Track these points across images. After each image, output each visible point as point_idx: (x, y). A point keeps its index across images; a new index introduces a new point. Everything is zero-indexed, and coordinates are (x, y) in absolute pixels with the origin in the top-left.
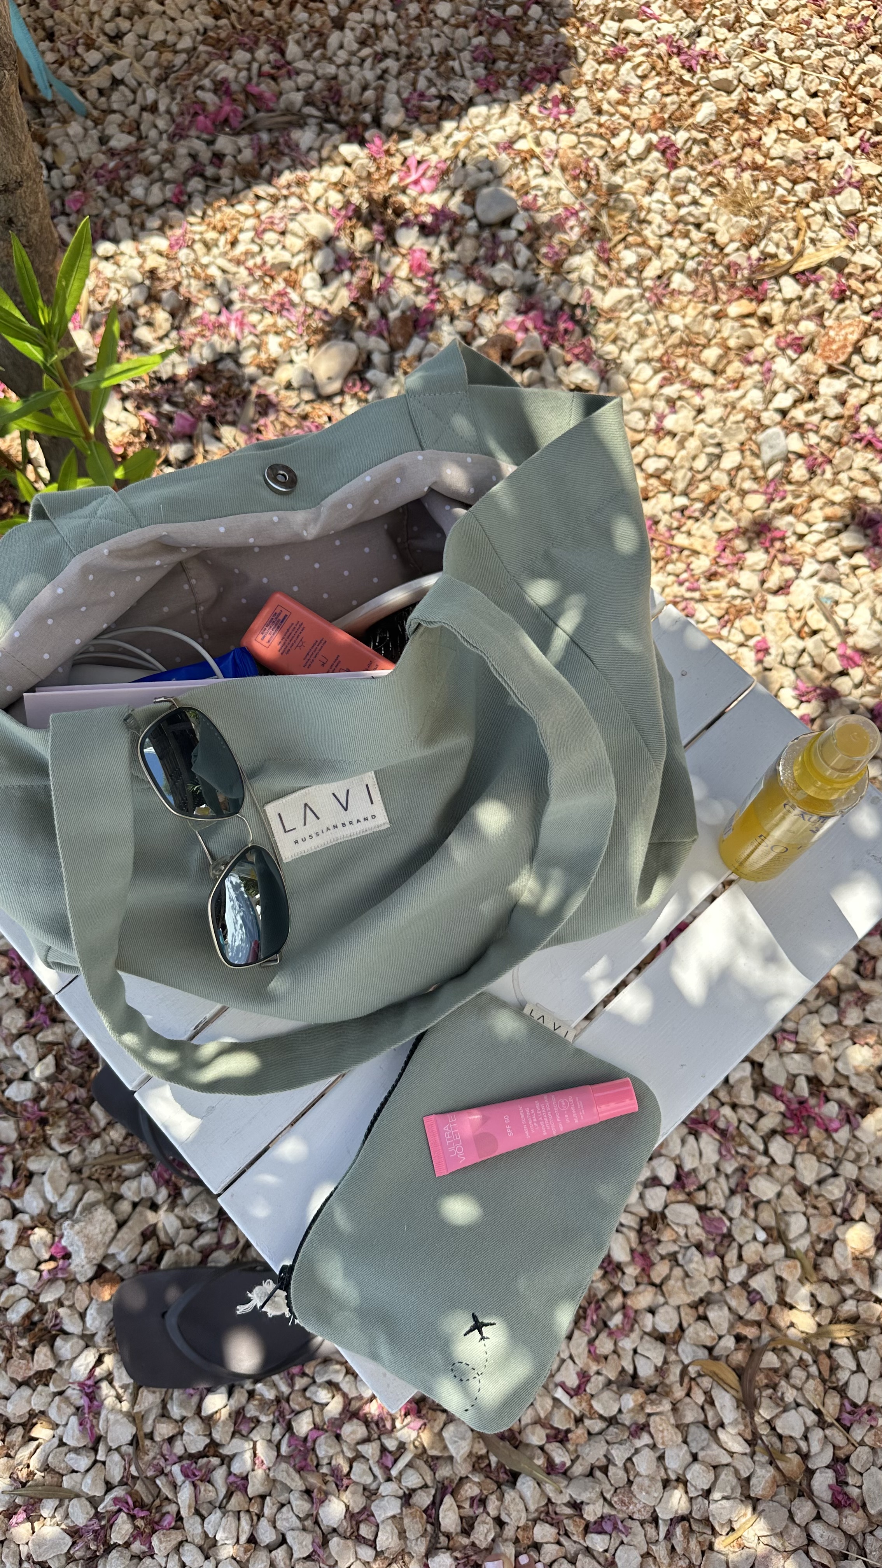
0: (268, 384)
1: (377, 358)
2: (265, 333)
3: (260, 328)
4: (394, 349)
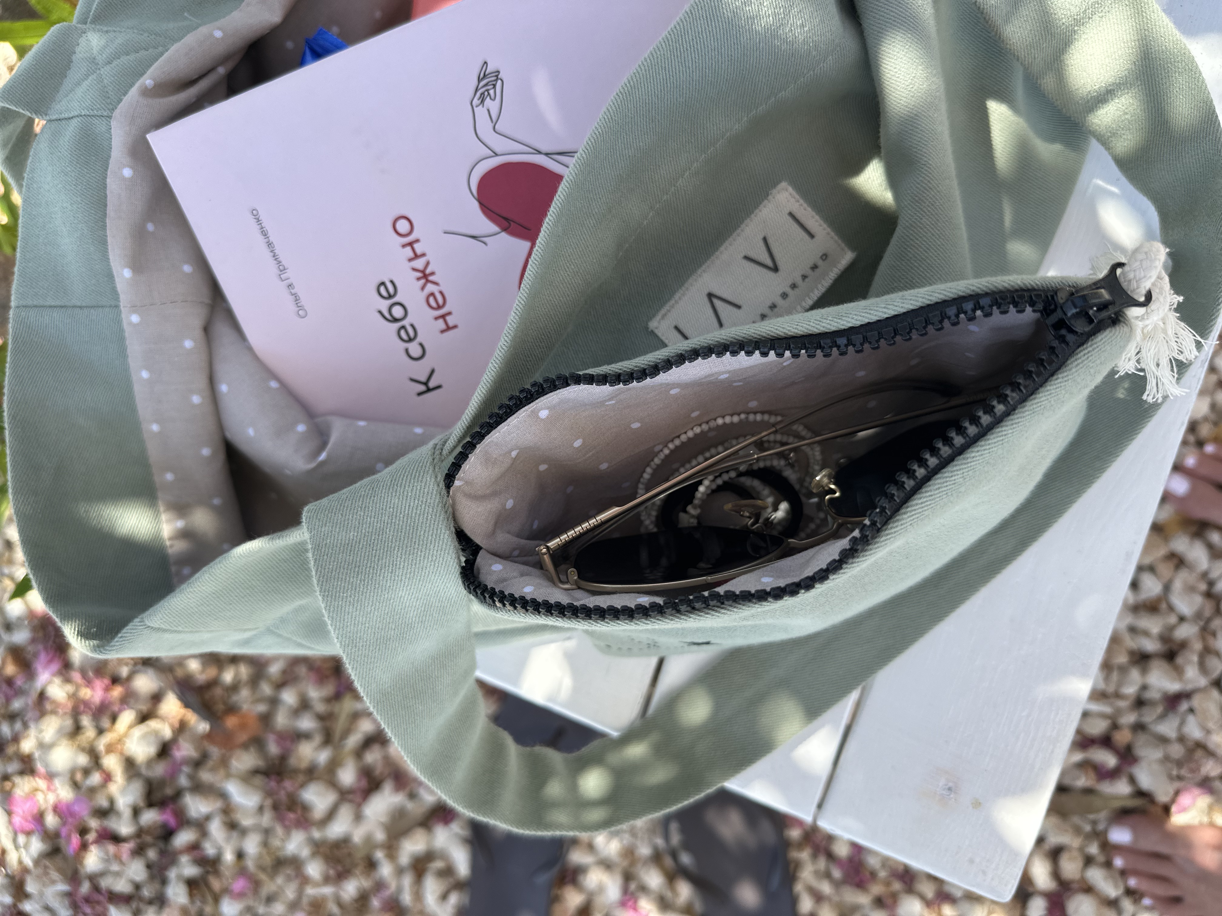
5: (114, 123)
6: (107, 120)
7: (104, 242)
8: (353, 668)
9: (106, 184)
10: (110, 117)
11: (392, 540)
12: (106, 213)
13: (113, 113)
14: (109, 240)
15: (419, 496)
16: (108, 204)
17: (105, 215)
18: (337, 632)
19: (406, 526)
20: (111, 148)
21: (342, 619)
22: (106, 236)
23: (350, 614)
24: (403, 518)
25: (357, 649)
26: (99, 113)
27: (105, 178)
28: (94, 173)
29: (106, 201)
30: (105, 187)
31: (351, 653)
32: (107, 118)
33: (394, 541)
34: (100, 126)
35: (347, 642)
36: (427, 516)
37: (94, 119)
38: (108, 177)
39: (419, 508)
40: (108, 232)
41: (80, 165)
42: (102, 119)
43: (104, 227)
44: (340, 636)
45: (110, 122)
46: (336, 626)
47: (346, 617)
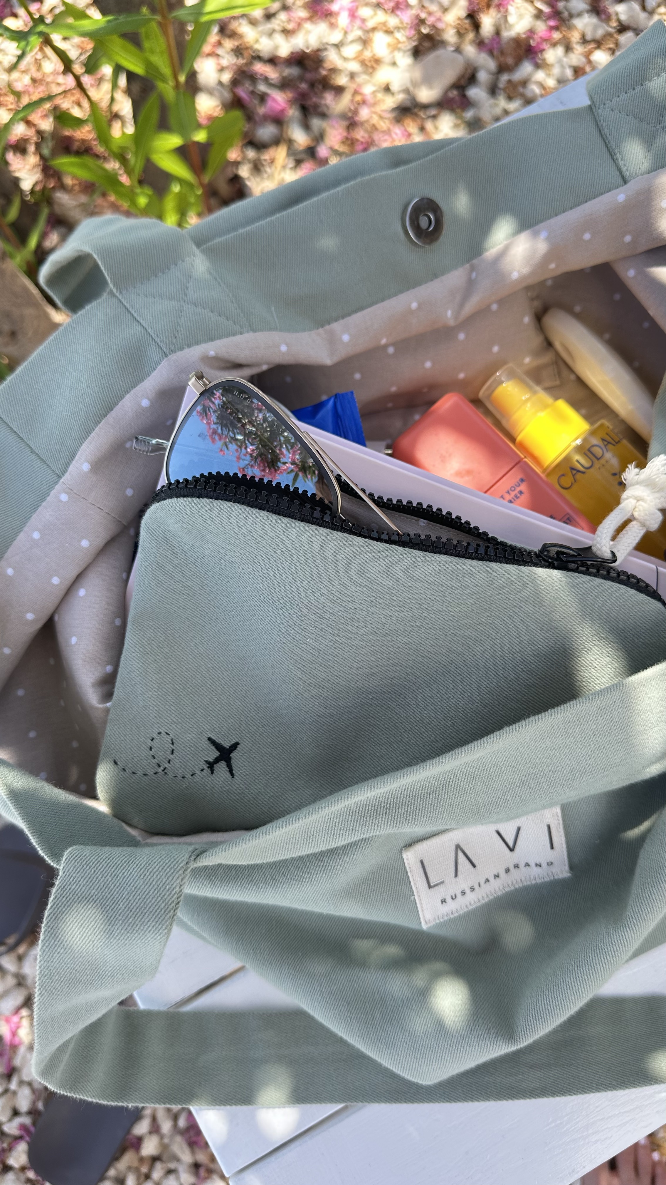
0: (367, 82)
1: (483, 76)
2: (374, 29)
3: (370, 24)
4: (502, 69)
5: (165, 363)
6: (162, 356)
7: (88, 432)
8: (40, 994)
9: (124, 397)
10: (166, 356)
11: (121, 914)
12: (107, 415)
13: (170, 354)
14: (93, 435)
15: (160, 889)
16: (114, 410)
17: (105, 416)
18: (42, 962)
19: (137, 908)
20: (149, 376)
21: (51, 955)
22: (94, 430)
23: (59, 954)
24: (139, 900)
25: (51, 981)
26: (161, 344)
27: (127, 392)
28: (122, 382)
29: (115, 407)
30: (121, 398)
31: (45, 982)
32: (163, 354)
33: (122, 915)
34: (153, 353)
35: (46, 973)
36: (158, 909)
37: (154, 343)
38: (130, 393)
39: (155, 898)
40: (97, 429)
41: (118, 366)
42: (159, 350)
43: (97, 423)
44: (43, 967)
45: (163, 359)
46: (43, 958)
47: (55, 955)
